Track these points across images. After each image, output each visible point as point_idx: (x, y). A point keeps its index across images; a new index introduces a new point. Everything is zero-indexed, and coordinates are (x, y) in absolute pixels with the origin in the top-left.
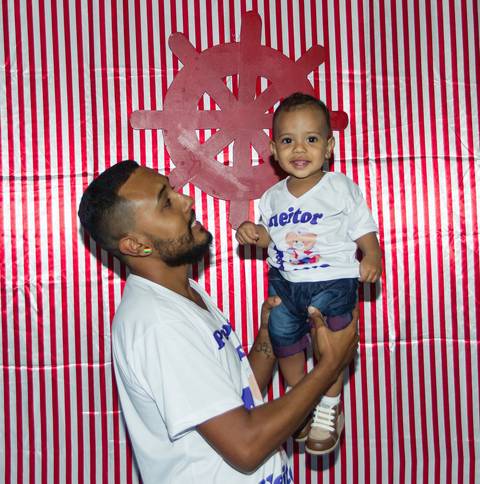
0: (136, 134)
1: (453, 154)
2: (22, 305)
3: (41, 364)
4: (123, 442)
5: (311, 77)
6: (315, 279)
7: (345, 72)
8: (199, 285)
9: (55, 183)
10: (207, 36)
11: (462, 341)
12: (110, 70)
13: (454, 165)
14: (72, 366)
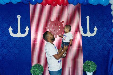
0: (46, 29)
1: (76, 31)
2: (35, 45)
3: (37, 51)
4: (46, 58)
5: (63, 24)
6: (64, 42)
7: (66, 23)
8: (53, 43)
9: (38, 34)
10: (53, 20)
11: (77, 49)
12: (44, 23)
13: (76, 32)
14: (40, 51)
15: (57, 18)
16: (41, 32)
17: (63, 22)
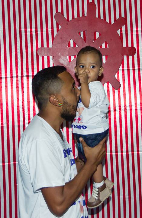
0: (40, 58)
5: (119, 32)
7: (134, 29)
10: (72, 14)
12: (28, 30)
14: (12, 163)
15: (91, 5)
16: (14, 75)
17: (122, 22)
